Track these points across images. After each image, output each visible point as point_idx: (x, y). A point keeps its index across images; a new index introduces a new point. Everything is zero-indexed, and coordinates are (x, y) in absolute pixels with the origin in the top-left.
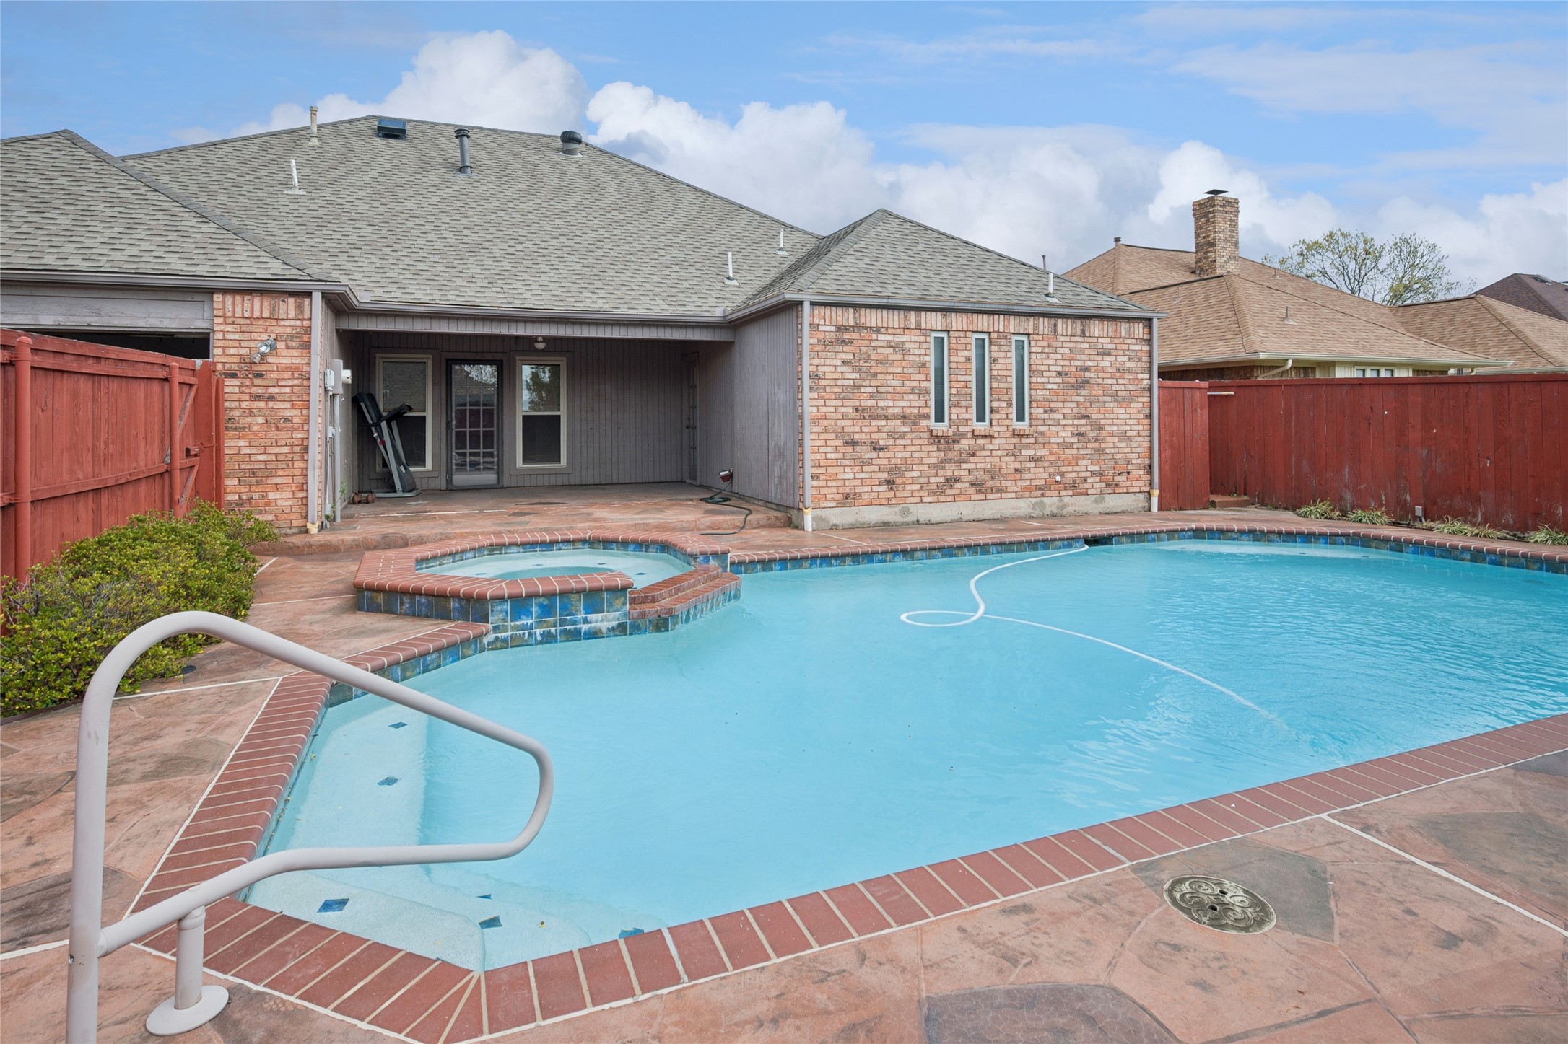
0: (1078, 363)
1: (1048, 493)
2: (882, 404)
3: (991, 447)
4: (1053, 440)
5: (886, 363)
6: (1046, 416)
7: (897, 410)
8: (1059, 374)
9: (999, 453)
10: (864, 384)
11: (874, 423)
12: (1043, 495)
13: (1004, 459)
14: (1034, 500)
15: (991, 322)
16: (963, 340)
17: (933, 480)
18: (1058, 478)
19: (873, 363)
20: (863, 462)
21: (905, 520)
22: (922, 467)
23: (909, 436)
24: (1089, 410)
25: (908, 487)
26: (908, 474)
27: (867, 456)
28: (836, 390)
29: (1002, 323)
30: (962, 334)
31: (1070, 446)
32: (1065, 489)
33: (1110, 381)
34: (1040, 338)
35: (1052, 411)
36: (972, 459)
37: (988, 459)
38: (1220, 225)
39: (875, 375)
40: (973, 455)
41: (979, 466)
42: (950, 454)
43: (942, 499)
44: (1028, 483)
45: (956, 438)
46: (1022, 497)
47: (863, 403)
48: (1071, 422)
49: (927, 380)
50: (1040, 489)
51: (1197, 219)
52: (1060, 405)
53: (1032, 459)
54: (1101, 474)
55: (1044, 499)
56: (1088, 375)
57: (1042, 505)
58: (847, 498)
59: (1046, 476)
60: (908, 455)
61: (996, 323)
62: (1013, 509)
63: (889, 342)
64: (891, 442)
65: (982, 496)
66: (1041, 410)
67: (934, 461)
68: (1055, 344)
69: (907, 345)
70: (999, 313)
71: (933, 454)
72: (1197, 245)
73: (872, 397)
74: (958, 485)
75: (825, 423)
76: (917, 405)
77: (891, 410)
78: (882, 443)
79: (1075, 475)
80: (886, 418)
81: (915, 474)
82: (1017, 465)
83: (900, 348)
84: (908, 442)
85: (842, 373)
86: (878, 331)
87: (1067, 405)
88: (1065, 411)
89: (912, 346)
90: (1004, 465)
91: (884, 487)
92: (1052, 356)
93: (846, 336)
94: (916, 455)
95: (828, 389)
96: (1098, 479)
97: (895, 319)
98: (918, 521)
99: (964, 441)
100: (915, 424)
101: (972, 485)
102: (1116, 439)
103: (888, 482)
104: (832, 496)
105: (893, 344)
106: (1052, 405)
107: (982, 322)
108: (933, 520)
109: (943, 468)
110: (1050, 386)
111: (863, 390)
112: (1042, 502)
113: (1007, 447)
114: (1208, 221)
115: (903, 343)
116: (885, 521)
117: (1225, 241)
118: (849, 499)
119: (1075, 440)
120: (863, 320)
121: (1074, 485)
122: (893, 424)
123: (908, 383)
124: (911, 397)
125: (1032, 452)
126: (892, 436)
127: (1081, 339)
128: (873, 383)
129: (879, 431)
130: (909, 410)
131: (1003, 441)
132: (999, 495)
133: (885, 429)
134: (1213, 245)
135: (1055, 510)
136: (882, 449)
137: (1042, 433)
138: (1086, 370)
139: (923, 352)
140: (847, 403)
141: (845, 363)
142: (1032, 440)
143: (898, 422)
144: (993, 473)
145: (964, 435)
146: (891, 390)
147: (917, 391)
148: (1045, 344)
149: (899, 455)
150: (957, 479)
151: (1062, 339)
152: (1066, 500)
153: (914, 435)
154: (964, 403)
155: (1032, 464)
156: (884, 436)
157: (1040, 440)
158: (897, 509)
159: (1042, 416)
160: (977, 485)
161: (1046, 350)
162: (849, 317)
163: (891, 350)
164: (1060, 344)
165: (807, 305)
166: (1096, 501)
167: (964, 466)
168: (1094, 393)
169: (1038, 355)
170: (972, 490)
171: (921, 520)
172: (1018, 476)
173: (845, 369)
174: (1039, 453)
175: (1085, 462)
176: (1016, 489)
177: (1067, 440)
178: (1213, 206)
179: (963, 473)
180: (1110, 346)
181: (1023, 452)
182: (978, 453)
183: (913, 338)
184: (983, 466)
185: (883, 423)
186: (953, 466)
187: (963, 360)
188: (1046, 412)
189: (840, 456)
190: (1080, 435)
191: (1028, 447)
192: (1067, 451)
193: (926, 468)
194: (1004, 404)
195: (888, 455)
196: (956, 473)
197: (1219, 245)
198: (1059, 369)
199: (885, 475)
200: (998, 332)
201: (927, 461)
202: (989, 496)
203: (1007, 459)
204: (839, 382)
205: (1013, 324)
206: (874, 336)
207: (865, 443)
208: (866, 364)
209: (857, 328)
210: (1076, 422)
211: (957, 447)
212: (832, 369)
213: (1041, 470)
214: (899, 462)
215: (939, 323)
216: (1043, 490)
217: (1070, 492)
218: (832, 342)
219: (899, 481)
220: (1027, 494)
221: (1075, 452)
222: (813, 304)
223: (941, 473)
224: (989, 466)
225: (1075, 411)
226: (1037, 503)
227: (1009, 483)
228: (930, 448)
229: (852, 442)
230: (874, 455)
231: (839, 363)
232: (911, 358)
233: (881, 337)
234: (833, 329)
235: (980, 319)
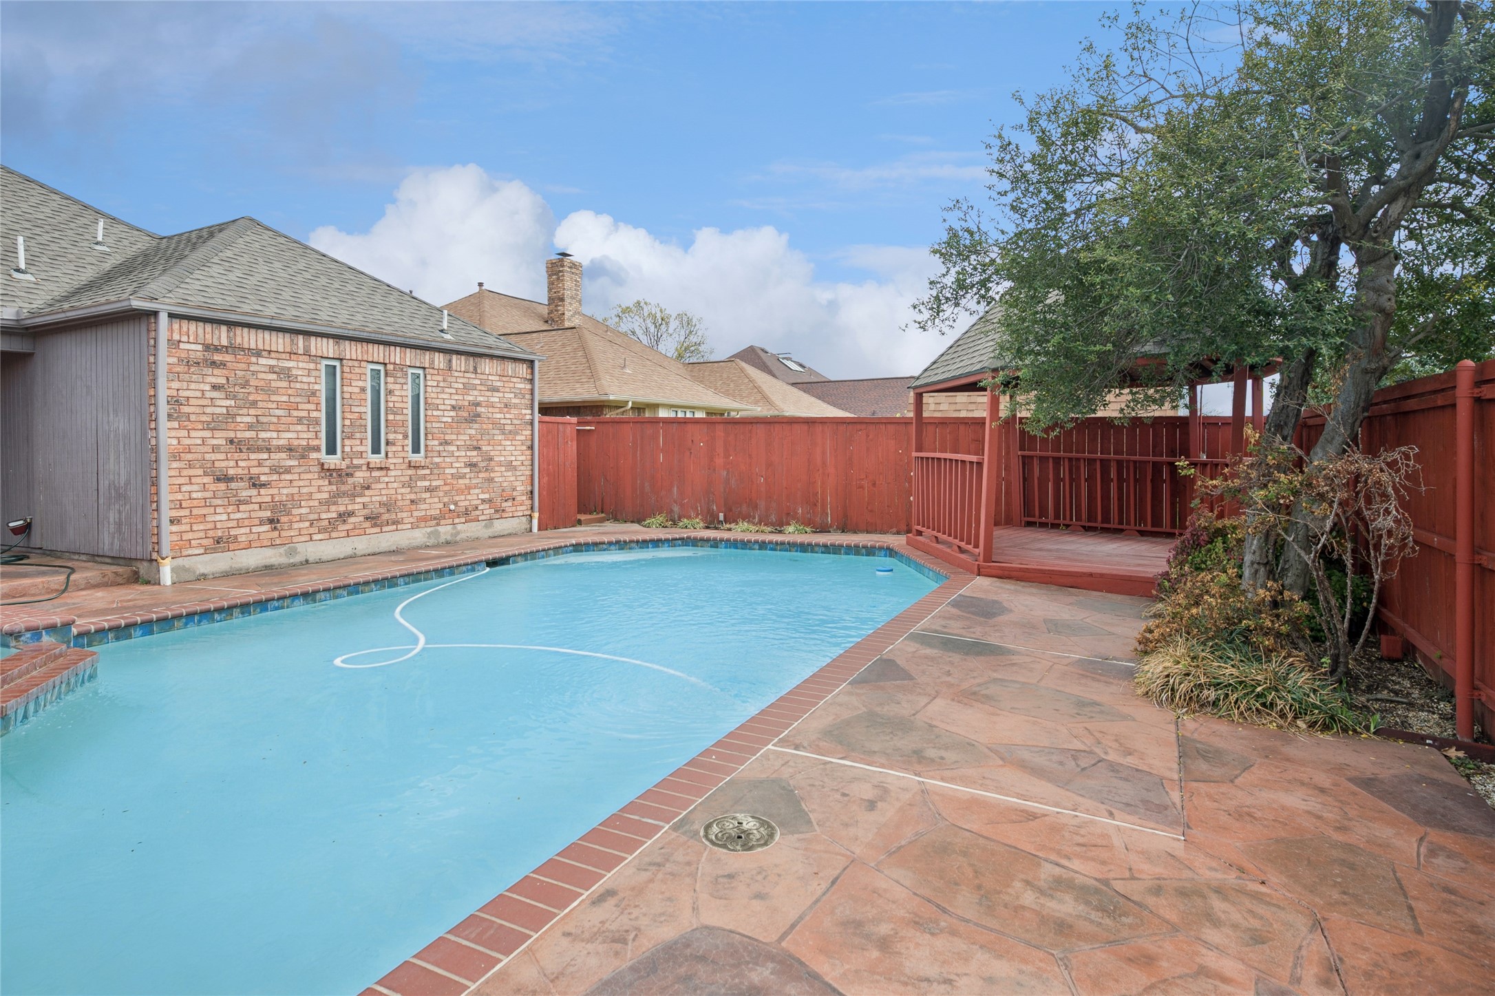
0: (471, 398)
1: (442, 522)
2: (263, 435)
3: (387, 479)
4: (447, 471)
5: (268, 390)
6: (441, 448)
7: (281, 442)
8: (454, 408)
9: (395, 485)
10: (241, 412)
11: (253, 456)
12: (438, 524)
13: (400, 491)
14: (429, 530)
15: (387, 354)
16: (357, 370)
17: (324, 516)
18: (452, 507)
19: (252, 390)
20: (239, 501)
21: (292, 561)
22: (311, 503)
23: (297, 470)
24: (480, 442)
25: (296, 526)
26: (295, 511)
27: (245, 493)
28: (204, 418)
29: (398, 355)
30: (356, 364)
31: (463, 477)
32: (458, 517)
33: (499, 416)
34: (436, 372)
35: (447, 443)
36: (367, 492)
37: (383, 492)
38: (568, 284)
39: (255, 403)
40: (368, 488)
41: (374, 499)
42: (343, 488)
43: (334, 535)
44: (423, 513)
45: (350, 471)
46: (418, 527)
47: (239, 435)
48: (464, 454)
49: (317, 410)
50: (435, 519)
51: (550, 276)
52: (454, 437)
53: (428, 490)
54: (490, 501)
55: (439, 528)
56: (479, 409)
57: (437, 533)
58: (218, 543)
59: (441, 506)
60: (295, 490)
61: (392, 354)
62: (409, 539)
63: (271, 367)
64: (275, 477)
65: (378, 530)
66: (436, 443)
67: (326, 496)
68: (449, 379)
69: (294, 372)
70: (395, 344)
71: (325, 489)
72: (550, 299)
73: (250, 427)
74: (352, 520)
75: (189, 456)
76: (306, 436)
77: (275, 442)
78: (263, 478)
79: (467, 503)
80: (269, 451)
81: (303, 511)
82: (413, 497)
83: (285, 374)
84: (296, 477)
85: (212, 399)
86: (258, 353)
87: (461, 437)
88: (458, 443)
89: (300, 373)
90: (399, 497)
91: (267, 527)
92: (447, 390)
93: (217, 357)
94: (304, 490)
95: (193, 418)
96: (487, 506)
97: (280, 342)
98: (307, 561)
99: (358, 474)
100: (303, 457)
101: (367, 518)
102: (503, 469)
103: (271, 521)
104: (199, 541)
105: (276, 369)
106: (447, 437)
107: (378, 352)
108: (324, 558)
109: (335, 503)
110: (445, 419)
111: (239, 419)
112: (437, 531)
113: (403, 479)
114: (558, 279)
115: (289, 369)
116: (267, 564)
117: (572, 298)
118: (221, 543)
119: (468, 470)
120: (239, 340)
121: (467, 513)
122: (277, 457)
123: (295, 413)
124: (299, 428)
125: (427, 483)
126: (275, 470)
127: (473, 376)
128: (252, 412)
129: (260, 465)
130: (296, 443)
131: (399, 473)
132: (395, 527)
133: (268, 463)
134: (562, 300)
135: (449, 538)
136: (263, 485)
137: (436, 463)
138: (478, 404)
139: (312, 380)
140: (218, 434)
141: (215, 387)
142: (428, 472)
143: (284, 455)
144: (389, 506)
145: (359, 467)
146: (275, 420)
147: (305, 422)
148: (440, 378)
149: (285, 491)
150: (351, 514)
151: (456, 374)
152: (459, 527)
153: (302, 469)
154: (358, 435)
155: (428, 495)
156: (267, 470)
157: (436, 471)
158: (282, 550)
159: (438, 448)
160: (373, 519)
161: (441, 384)
162: (222, 336)
163: (274, 376)
164: (454, 379)
165: (163, 317)
166: (486, 526)
167: (358, 500)
168: (485, 426)
169: (434, 390)
170: (367, 524)
171: (311, 560)
172: (413, 507)
173: (215, 394)
174: (434, 483)
175: (477, 491)
176: (411, 520)
177: (460, 470)
178: (563, 266)
179: (356, 507)
180: (499, 384)
181: (419, 484)
182: (373, 486)
183: (301, 365)
184: (378, 498)
185: (265, 456)
186: (346, 500)
187: (357, 390)
188: (441, 444)
189: (209, 495)
190: (472, 465)
191: (424, 478)
192: (461, 481)
193: (316, 503)
194: (400, 436)
195: (271, 491)
196: (350, 508)
197: (567, 301)
198: (454, 403)
199: (268, 514)
200: (395, 364)
201: (319, 496)
202: (385, 529)
203: (403, 490)
204: (208, 410)
205: (409, 356)
206: (254, 359)
207: (241, 479)
208: (243, 390)
209: (230, 348)
210: (468, 454)
211: (350, 480)
212: (199, 394)
213: (436, 500)
214: (284, 498)
215: (331, 351)
216: (438, 519)
217: (463, 520)
218: (198, 363)
219: (283, 519)
220: (423, 524)
221: (467, 481)
222: (171, 316)
223: (333, 508)
224: (385, 499)
225: (468, 443)
226: (432, 532)
227: (405, 515)
228: (321, 482)
229: (225, 479)
230: (254, 492)
231: (208, 387)
232: (298, 386)
233: (262, 361)
234: (200, 347)
235: (376, 349)
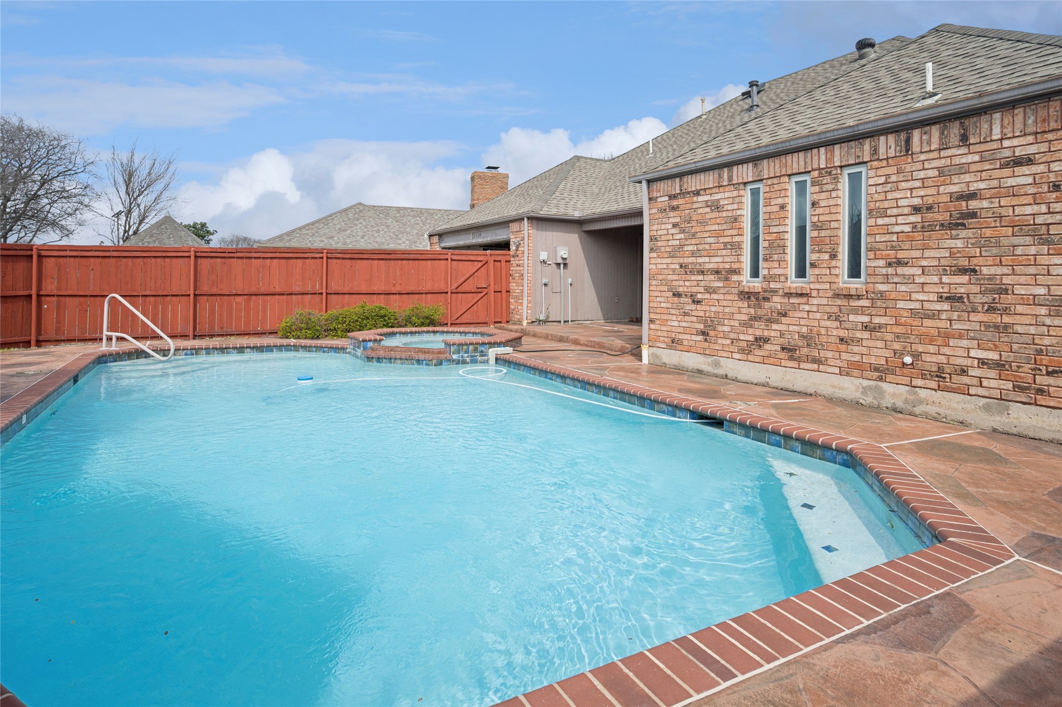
0: (954, 189)
1: (890, 378)
2: (700, 260)
3: (807, 308)
4: (900, 305)
5: (702, 222)
6: (890, 270)
7: (711, 266)
8: (916, 209)
9: (818, 316)
10: (687, 243)
11: (693, 277)
12: (881, 379)
13: (823, 323)
14: (866, 383)
15: (809, 160)
16: (776, 187)
17: (742, 337)
18: (908, 360)
19: (694, 224)
20: (684, 313)
21: (716, 372)
22: (732, 323)
23: (722, 291)
24: (974, 261)
25: (720, 341)
26: (720, 328)
27: (688, 307)
28: (668, 249)
29: (823, 157)
30: (775, 181)
31: (935, 315)
32: (923, 376)
33: (1029, 210)
34: (884, 163)
35: (900, 263)
36: (784, 320)
37: (803, 322)
39: (694, 235)
40: (785, 315)
41: (791, 328)
42: (760, 312)
43: (750, 358)
44: (857, 358)
45: (767, 295)
46: (848, 374)
47: (686, 260)
48: (936, 279)
49: (739, 235)
50: (876, 370)
52: (917, 254)
53: (866, 327)
54: (999, 365)
55: (884, 385)
56: (974, 204)
57: (880, 392)
58: (673, 343)
59: (888, 353)
60: (721, 309)
62: (833, 386)
63: (707, 201)
64: (707, 296)
65: (794, 364)
66: (881, 263)
67: (744, 317)
68: (908, 168)
69: (722, 203)
70: (818, 146)
71: (745, 310)
73: (693, 254)
74: (767, 346)
75: (660, 277)
76: (729, 260)
77: (707, 266)
78: (699, 296)
79: (942, 359)
80: (702, 272)
81: (726, 329)
82: (843, 333)
83: (716, 207)
84: (721, 297)
85: (672, 234)
86: (697, 193)
87: (927, 253)
88: (924, 263)
89: (726, 202)
90: (823, 331)
91: (700, 338)
92: (904, 185)
93: (675, 203)
94: (727, 310)
95: (663, 249)
96: (993, 373)
97: (708, 180)
98: (726, 376)
99: (776, 299)
100: (727, 279)
101: (783, 349)
102: (1043, 311)
103: (703, 333)
104: (663, 338)
105: (709, 203)
106: (901, 254)
107: (797, 162)
108: (740, 377)
109: (751, 327)
110: (897, 229)
111: (686, 248)
112: (878, 389)
113: (828, 309)
115: (718, 200)
116: (700, 369)
118: (674, 343)
119: (946, 306)
120: (685, 186)
121: (939, 374)
122: (708, 279)
123: (722, 240)
124: (724, 252)
125: (866, 319)
126: (710, 290)
127: (963, 150)
128: (693, 242)
129: (698, 285)
130: (721, 266)
131: (824, 301)
132: (815, 366)
133: (702, 284)
135: (900, 404)
136: (698, 302)
137: (881, 292)
138: (972, 196)
139: (735, 206)
140: (675, 260)
141: (675, 225)
142: (866, 303)
143: (712, 277)
144: (808, 339)
145: (774, 292)
146: (707, 247)
147: (729, 247)
148: (892, 170)
149: (713, 309)
150: (766, 340)
151: (923, 157)
152: (923, 393)
153: (726, 290)
154: (775, 257)
155: (866, 335)
156: (702, 290)
157: (879, 303)
158: (710, 359)
159: (884, 271)
160: (789, 350)
161: (894, 178)
162: (675, 187)
163: (708, 210)
164: (919, 166)
165: (644, 184)
166: (987, 408)
167: (775, 326)
168: (988, 233)
169: (879, 189)
170: (783, 355)
171: (729, 375)
172: (843, 347)
173: (674, 231)
174: (877, 320)
175: (965, 343)
176: (838, 363)
177: (927, 305)
179: (773, 334)
180: (1032, 149)
181: (851, 317)
182: (791, 314)
183: (727, 195)
184: (796, 328)
185: (700, 277)
186: (762, 325)
187: (776, 209)
188: (890, 265)
189: (669, 305)
190: (953, 299)
191: (856, 311)
192: (927, 322)
193: (736, 324)
194: (826, 256)
195: (704, 308)
196: (766, 333)
198: (917, 201)
199: (701, 326)
200: (820, 169)
201: (737, 317)
202: (803, 365)
203: (828, 323)
204: (670, 243)
205: (838, 155)
206: (695, 199)
207: (686, 295)
208: (689, 225)
209: (683, 194)
210: (945, 279)
211: (767, 305)
212: (665, 232)
213: (880, 344)
214: (713, 315)
215: (750, 174)
216: (882, 372)
217: (934, 385)
218: (665, 210)
219: (712, 333)
220: (856, 373)
221: (944, 324)
223: (750, 331)
224: (804, 329)
225: (944, 262)
226: (869, 387)
227: (830, 354)
228: (740, 304)
229: (677, 295)
230: (693, 307)
231: (670, 226)
232: (724, 214)
233: (701, 198)
234: (667, 198)
235: (795, 159)
